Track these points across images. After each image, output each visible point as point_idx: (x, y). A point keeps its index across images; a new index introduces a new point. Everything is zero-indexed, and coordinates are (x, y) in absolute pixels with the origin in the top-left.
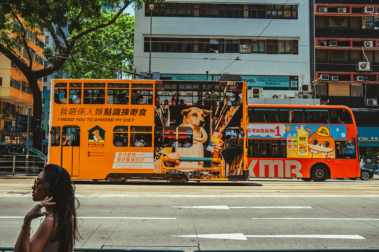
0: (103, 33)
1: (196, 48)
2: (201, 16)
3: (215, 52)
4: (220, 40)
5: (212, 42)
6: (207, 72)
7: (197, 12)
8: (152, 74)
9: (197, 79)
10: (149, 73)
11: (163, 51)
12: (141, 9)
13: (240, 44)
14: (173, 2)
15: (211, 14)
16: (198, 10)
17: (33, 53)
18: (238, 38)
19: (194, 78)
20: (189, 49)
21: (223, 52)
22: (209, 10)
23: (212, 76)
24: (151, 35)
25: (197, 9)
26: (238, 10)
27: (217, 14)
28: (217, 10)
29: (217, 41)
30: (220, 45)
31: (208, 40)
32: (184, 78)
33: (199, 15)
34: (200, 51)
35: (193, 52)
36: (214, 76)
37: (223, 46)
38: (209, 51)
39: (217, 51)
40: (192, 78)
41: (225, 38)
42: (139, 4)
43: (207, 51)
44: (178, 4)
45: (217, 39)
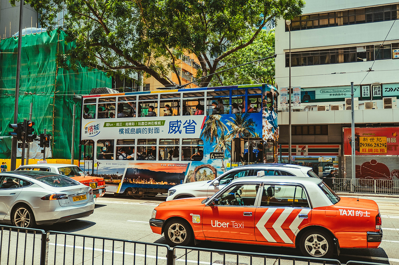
0: (252, 51)
1: (341, 58)
2: (345, 24)
3: (362, 61)
4: (368, 47)
5: (358, 50)
6: (352, 83)
7: (340, 21)
8: (292, 89)
9: (343, 91)
10: (289, 88)
11: (306, 65)
12: (276, 26)
13: (392, 49)
14: (314, 13)
15: (356, 20)
16: (342, 18)
17: (190, 76)
18: (390, 43)
19: (340, 90)
20: (334, 61)
21: (372, 60)
22: (355, 16)
23: (360, 86)
24: (290, 49)
25: (340, 17)
26: (389, 12)
27: (364, 19)
28: (364, 15)
29: (364, 48)
30: (368, 53)
31: (355, 48)
32: (328, 90)
33: (343, 23)
34: (346, 61)
35: (338, 62)
36: (363, 87)
37: (372, 53)
38: (356, 60)
39: (365, 60)
40: (337, 90)
41: (375, 44)
42: (273, 22)
43: (353, 60)
44: (330, 14)
45: (364, 47)
